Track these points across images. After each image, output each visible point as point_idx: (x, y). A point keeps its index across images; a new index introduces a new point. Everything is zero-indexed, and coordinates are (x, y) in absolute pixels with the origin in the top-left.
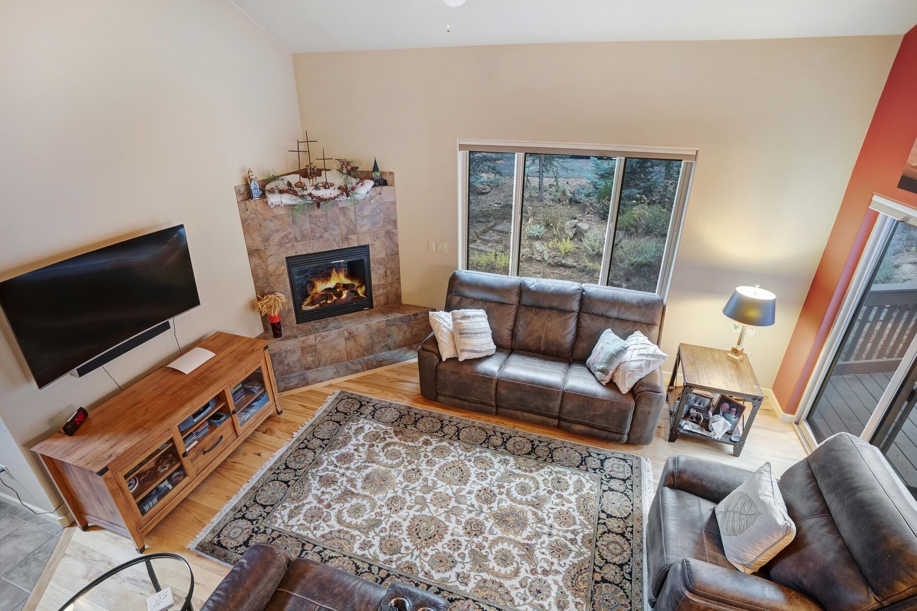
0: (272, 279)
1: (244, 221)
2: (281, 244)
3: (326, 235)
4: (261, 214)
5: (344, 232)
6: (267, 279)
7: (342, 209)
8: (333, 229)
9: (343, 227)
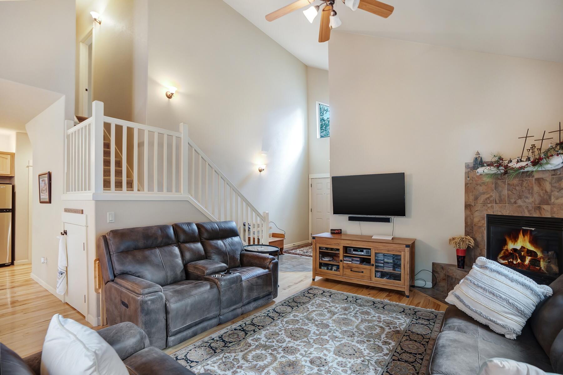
0: (475, 228)
1: (466, 184)
2: (484, 204)
3: (520, 202)
4: (476, 181)
5: (537, 202)
6: (472, 227)
7: (538, 180)
8: (527, 198)
9: (536, 196)
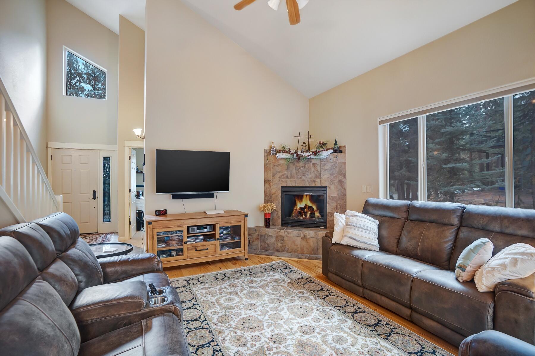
0: (273, 197)
1: (265, 165)
2: (280, 179)
3: (303, 178)
4: (273, 163)
5: (313, 178)
6: (271, 196)
7: (314, 164)
8: (308, 175)
9: (313, 174)
